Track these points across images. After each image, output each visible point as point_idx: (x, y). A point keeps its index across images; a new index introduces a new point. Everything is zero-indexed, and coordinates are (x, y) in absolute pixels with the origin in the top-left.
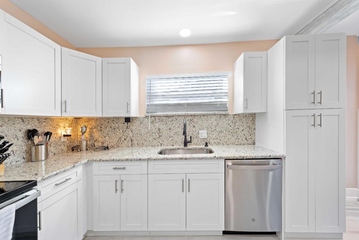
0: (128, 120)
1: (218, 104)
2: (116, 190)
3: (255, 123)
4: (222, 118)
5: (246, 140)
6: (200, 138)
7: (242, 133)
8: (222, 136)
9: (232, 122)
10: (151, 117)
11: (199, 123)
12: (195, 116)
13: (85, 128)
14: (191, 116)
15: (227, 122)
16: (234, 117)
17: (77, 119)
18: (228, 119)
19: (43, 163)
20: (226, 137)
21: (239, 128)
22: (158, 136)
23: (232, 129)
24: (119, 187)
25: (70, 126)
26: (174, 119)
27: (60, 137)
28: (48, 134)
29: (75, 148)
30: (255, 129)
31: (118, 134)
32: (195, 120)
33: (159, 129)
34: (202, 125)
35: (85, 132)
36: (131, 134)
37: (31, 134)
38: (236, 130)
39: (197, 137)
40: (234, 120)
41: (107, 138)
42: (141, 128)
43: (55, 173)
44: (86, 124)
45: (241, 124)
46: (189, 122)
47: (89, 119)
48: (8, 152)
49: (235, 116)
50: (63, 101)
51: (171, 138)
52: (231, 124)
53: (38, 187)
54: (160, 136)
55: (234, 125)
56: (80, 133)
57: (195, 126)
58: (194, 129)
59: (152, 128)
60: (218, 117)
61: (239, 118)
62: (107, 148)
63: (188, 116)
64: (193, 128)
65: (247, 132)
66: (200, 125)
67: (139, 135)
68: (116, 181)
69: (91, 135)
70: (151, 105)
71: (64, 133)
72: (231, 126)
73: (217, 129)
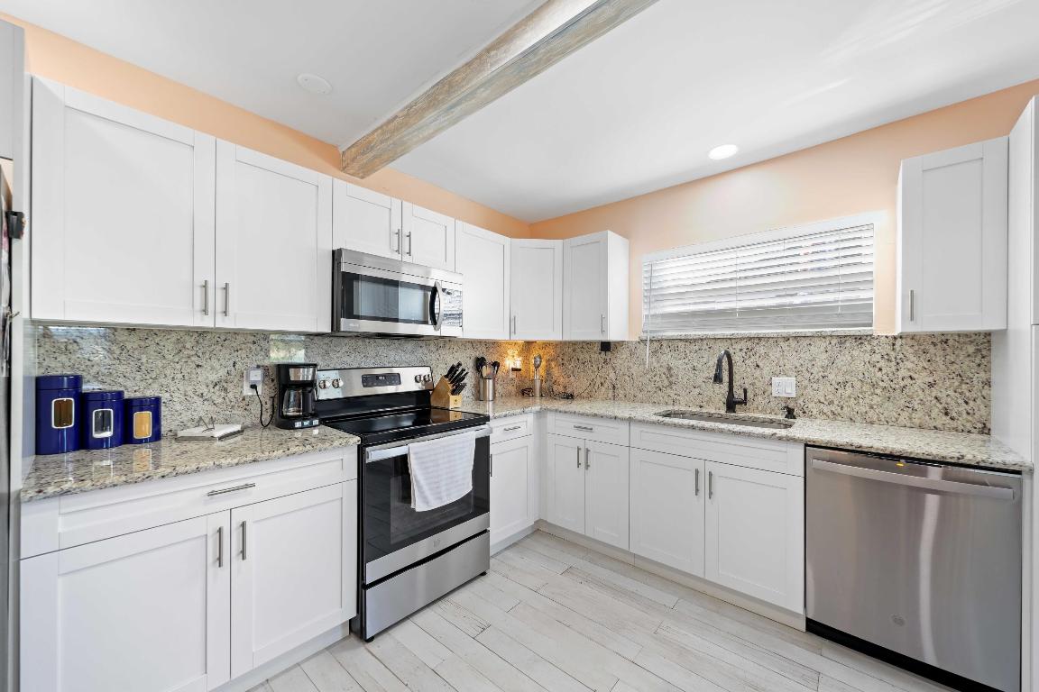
0: (606, 346)
1: (838, 306)
2: (579, 464)
3: (989, 362)
4: (848, 344)
5: (944, 418)
6: (773, 395)
7: (927, 392)
8: (850, 397)
9: (886, 357)
10: (651, 341)
11: (773, 358)
12: (760, 339)
13: (538, 359)
14: (750, 339)
15: (867, 357)
16: (894, 345)
17: (529, 344)
18: (869, 348)
19: (491, 403)
20: (861, 401)
21: (914, 376)
22: (666, 383)
23: (885, 377)
24: (584, 459)
25: (519, 356)
26: (705, 347)
27: (508, 372)
28: (496, 364)
29: (525, 392)
30: (988, 383)
31: (590, 372)
32: (761, 350)
33: (669, 369)
34: (781, 363)
35: (539, 366)
36: (612, 375)
37: (480, 363)
38: (902, 384)
39: (766, 394)
40: (893, 354)
41: (572, 378)
42: (631, 364)
43: (504, 413)
44: (541, 352)
45: (926, 364)
46: (744, 355)
47: (546, 345)
48: (465, 381)
49: (899, 339)
50: (512, 317)
51: (697, 390)
52: (882, 364)
53: (491, 423)
54: (671, 383)
55: (894, 369)
56: (532, 368)
57: (760, 364)
58: (758, 373)
59: (655, 364)
60: (833, 344)
61: (916, 348)
62: (570, 397)
63: (741, 339)
64: (754, 371)
65: (951, 392)
66: (774, 364)
67: (628, 379)
68: (579, 449)
69: (548, 372)
70: (653, 316)
71: (512, 366)
72: (880, 369)
73: (831, 377)
